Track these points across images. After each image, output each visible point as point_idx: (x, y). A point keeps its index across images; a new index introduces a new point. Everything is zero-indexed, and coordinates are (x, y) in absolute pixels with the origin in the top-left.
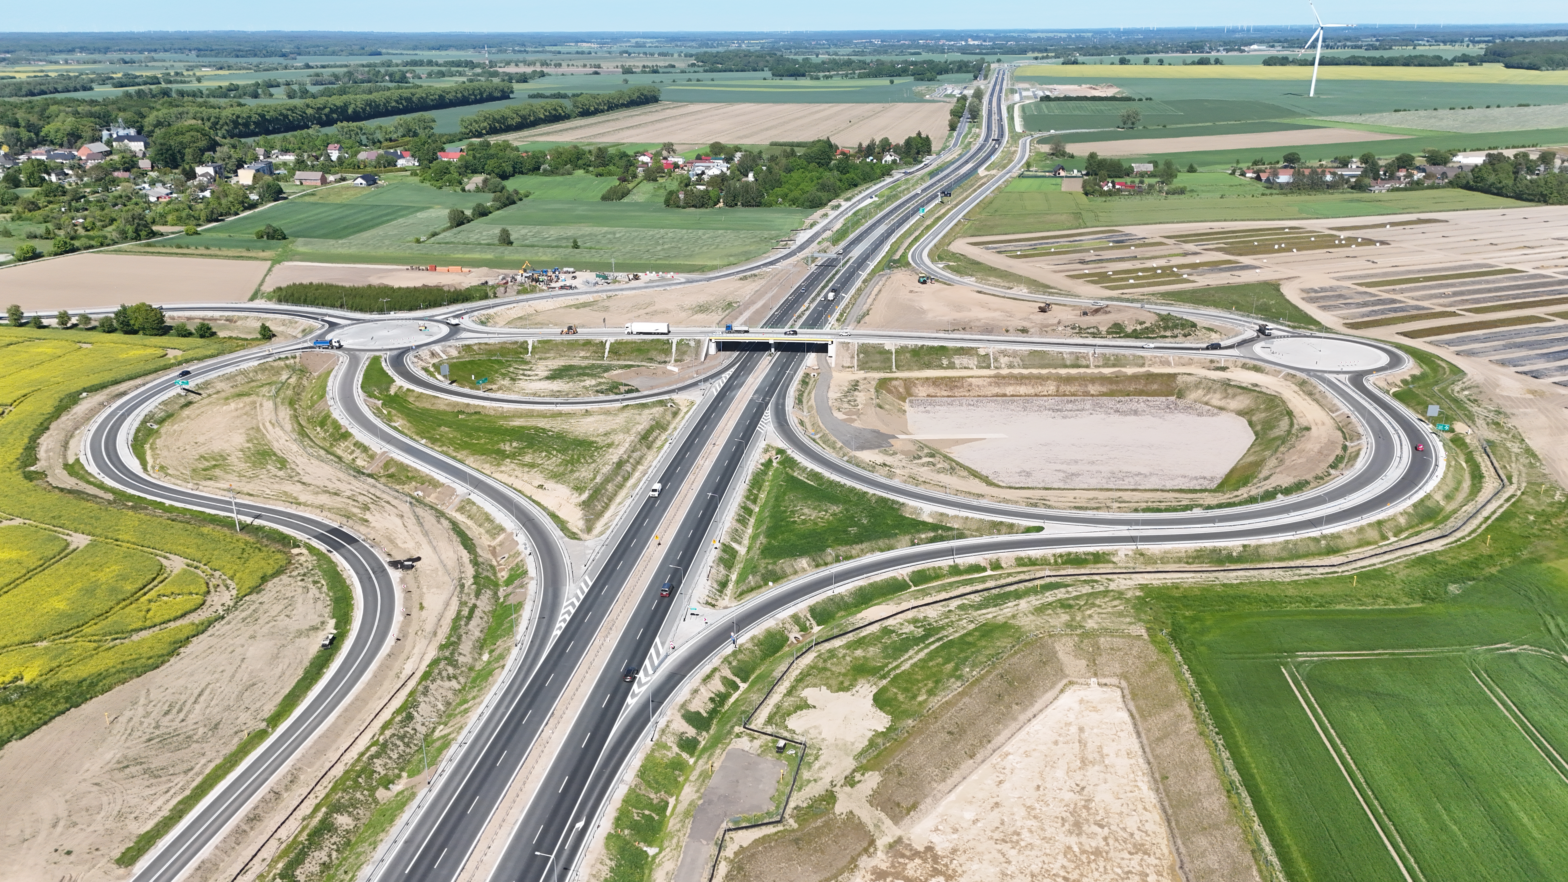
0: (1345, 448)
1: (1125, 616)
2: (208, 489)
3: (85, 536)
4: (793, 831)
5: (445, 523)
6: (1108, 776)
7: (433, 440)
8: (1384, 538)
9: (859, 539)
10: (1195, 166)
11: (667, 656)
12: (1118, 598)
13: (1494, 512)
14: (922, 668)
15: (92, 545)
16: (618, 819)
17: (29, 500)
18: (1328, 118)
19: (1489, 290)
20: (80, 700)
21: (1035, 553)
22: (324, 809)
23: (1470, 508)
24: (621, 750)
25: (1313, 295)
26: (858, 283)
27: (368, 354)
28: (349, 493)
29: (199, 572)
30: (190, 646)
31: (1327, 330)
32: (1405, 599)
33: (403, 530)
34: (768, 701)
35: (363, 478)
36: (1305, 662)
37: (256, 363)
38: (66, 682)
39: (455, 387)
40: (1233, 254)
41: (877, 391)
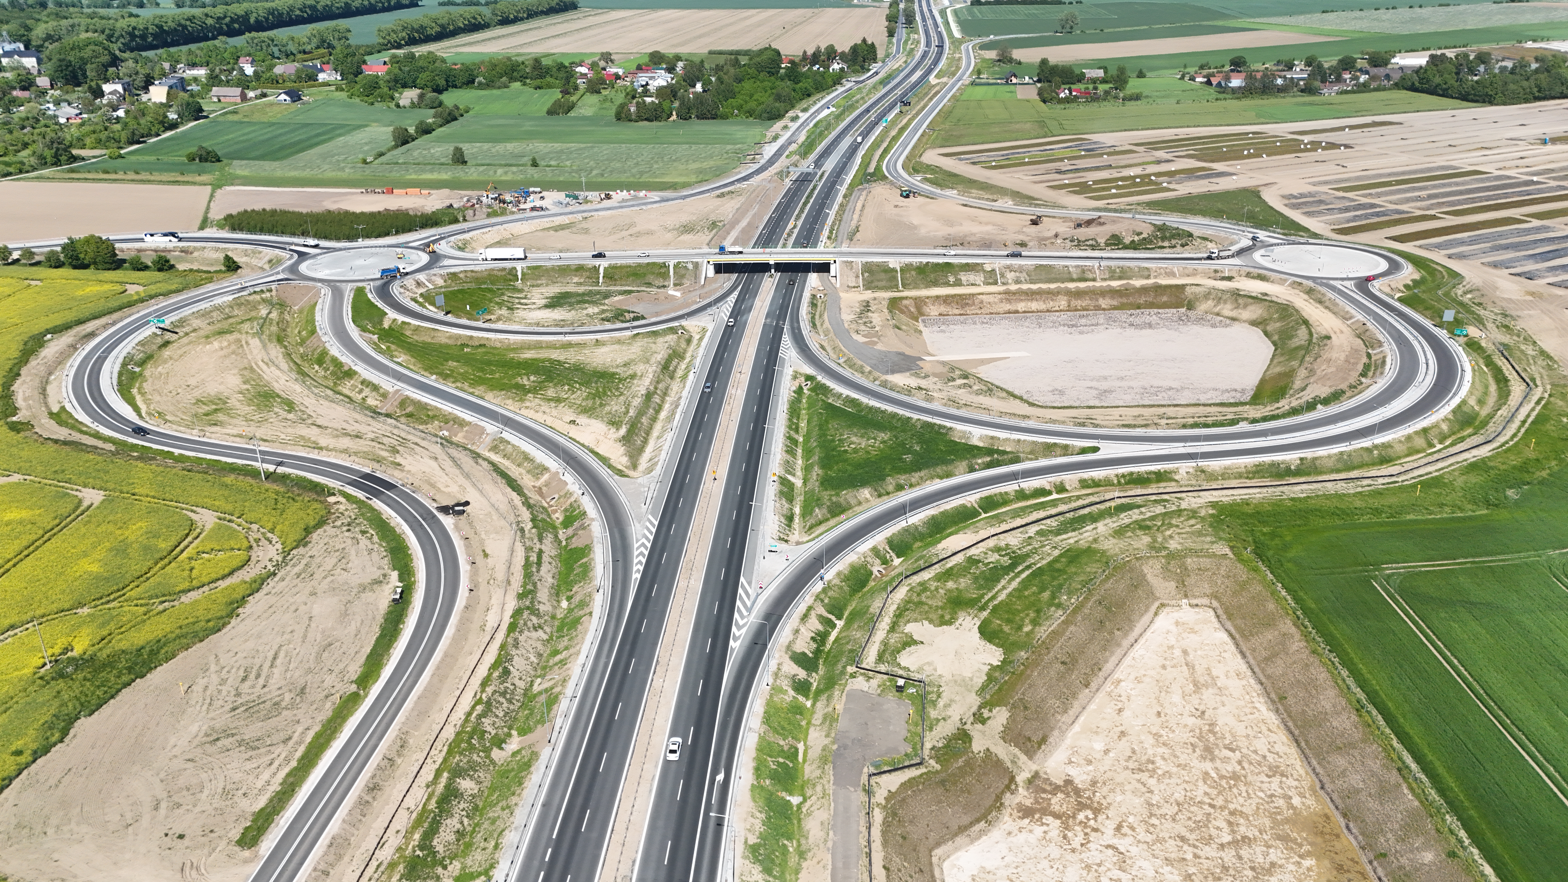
0: (1369, 356)
1: (1206, 535)
2: (216, 436)
3: (96, 491)
4: (937, 772)
5: (485, 464)
6: (1224, 698)
7: (445, 377)
8: (1431, 445)
9: (916, 467)
10: (1144, 71)
11: (758, 595)
12: (1193, 517)
13: (1528, 416)
14: (1019, 598)
15: (108, 500)
16: (757, 769)
17: (22, 454)
18: (1258, 20)
19: (1461, 193)
20: (145, 671)
21: (1097, 474)
22: (446, 775)
23: (1503, 412)
24: (739, 696)
25: (1294, 201)
26: (839, 199)
27: (350, 286)
28: (372, 436)
29: (233, 525)
30: (248, 606)
31: (1316, 236)
32: (1470, 507)
33: (441, 473)
34: (873, 639)
35: (382, 418)
36: (1393, 574)
37: (231, 298)
38: (123, 651)
39: (450, 318)
40: (1205, 161)
41: (891, 312)
